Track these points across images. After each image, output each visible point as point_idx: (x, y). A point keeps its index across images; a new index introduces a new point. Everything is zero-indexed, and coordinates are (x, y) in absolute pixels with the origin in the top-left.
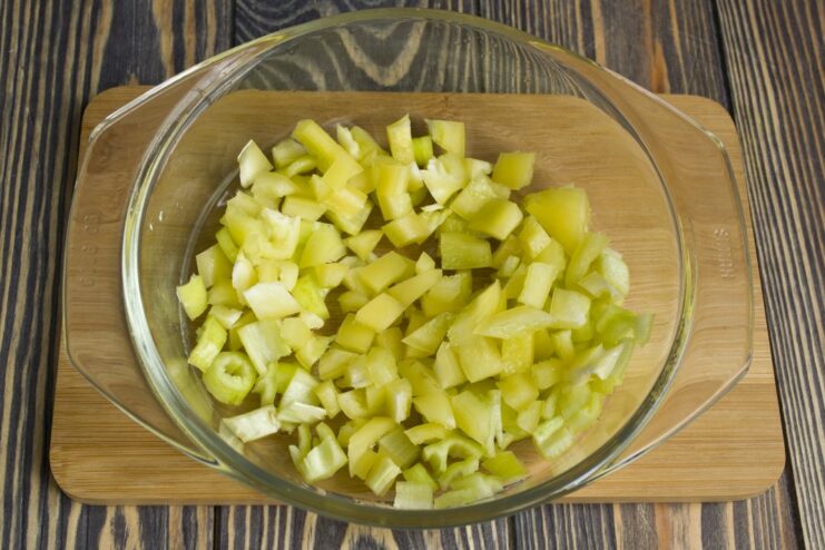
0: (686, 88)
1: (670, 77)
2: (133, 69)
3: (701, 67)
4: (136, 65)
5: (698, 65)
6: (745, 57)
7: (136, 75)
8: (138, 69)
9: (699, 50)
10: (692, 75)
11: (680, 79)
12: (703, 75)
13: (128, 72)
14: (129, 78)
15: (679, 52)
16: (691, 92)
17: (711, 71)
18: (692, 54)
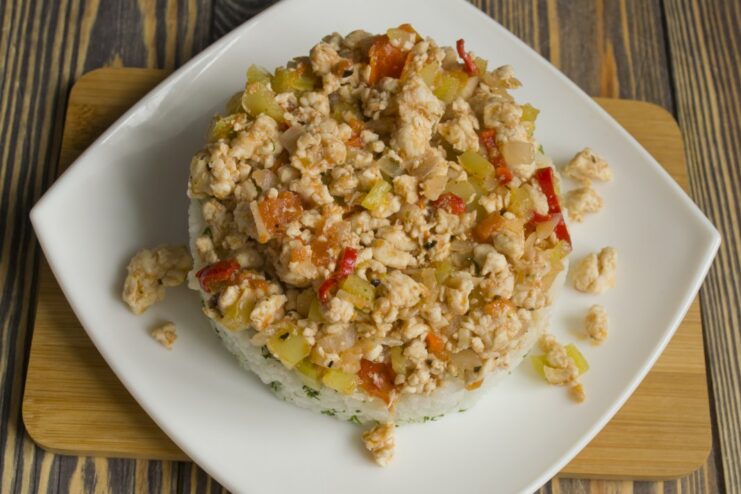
0: (634, 92)
1: (619, 75)
2: (118, 50)
3: (649, 67)
4: (120, 46)
5: (645, 65)
6: (690, 59)
7: (120, 56)
8: (122, 51)
9: (647, 52)
10: (639, 72)
11: (627, 77)
12: (650, 75)
13: (113, 52)
14: (113, 59)
15: (628, 53)
16: (638, 98)
17: (658, 71)
18: (640, 55)
